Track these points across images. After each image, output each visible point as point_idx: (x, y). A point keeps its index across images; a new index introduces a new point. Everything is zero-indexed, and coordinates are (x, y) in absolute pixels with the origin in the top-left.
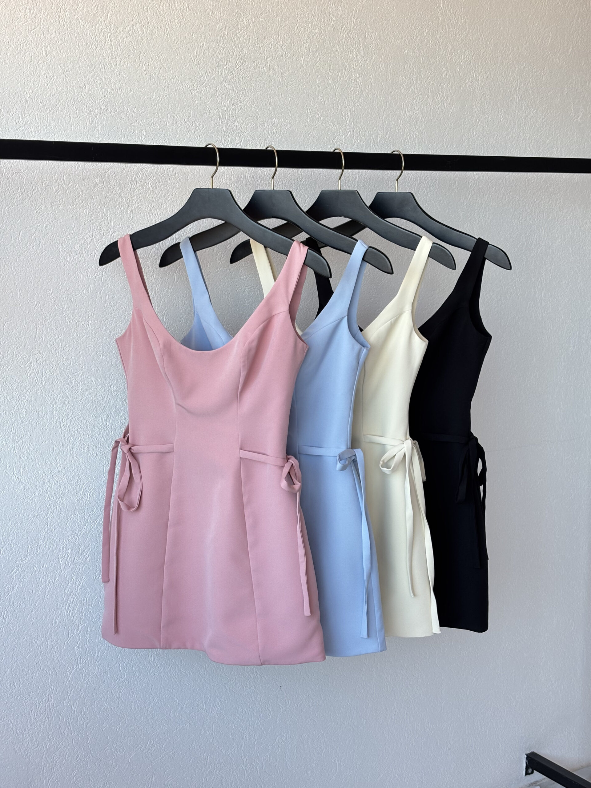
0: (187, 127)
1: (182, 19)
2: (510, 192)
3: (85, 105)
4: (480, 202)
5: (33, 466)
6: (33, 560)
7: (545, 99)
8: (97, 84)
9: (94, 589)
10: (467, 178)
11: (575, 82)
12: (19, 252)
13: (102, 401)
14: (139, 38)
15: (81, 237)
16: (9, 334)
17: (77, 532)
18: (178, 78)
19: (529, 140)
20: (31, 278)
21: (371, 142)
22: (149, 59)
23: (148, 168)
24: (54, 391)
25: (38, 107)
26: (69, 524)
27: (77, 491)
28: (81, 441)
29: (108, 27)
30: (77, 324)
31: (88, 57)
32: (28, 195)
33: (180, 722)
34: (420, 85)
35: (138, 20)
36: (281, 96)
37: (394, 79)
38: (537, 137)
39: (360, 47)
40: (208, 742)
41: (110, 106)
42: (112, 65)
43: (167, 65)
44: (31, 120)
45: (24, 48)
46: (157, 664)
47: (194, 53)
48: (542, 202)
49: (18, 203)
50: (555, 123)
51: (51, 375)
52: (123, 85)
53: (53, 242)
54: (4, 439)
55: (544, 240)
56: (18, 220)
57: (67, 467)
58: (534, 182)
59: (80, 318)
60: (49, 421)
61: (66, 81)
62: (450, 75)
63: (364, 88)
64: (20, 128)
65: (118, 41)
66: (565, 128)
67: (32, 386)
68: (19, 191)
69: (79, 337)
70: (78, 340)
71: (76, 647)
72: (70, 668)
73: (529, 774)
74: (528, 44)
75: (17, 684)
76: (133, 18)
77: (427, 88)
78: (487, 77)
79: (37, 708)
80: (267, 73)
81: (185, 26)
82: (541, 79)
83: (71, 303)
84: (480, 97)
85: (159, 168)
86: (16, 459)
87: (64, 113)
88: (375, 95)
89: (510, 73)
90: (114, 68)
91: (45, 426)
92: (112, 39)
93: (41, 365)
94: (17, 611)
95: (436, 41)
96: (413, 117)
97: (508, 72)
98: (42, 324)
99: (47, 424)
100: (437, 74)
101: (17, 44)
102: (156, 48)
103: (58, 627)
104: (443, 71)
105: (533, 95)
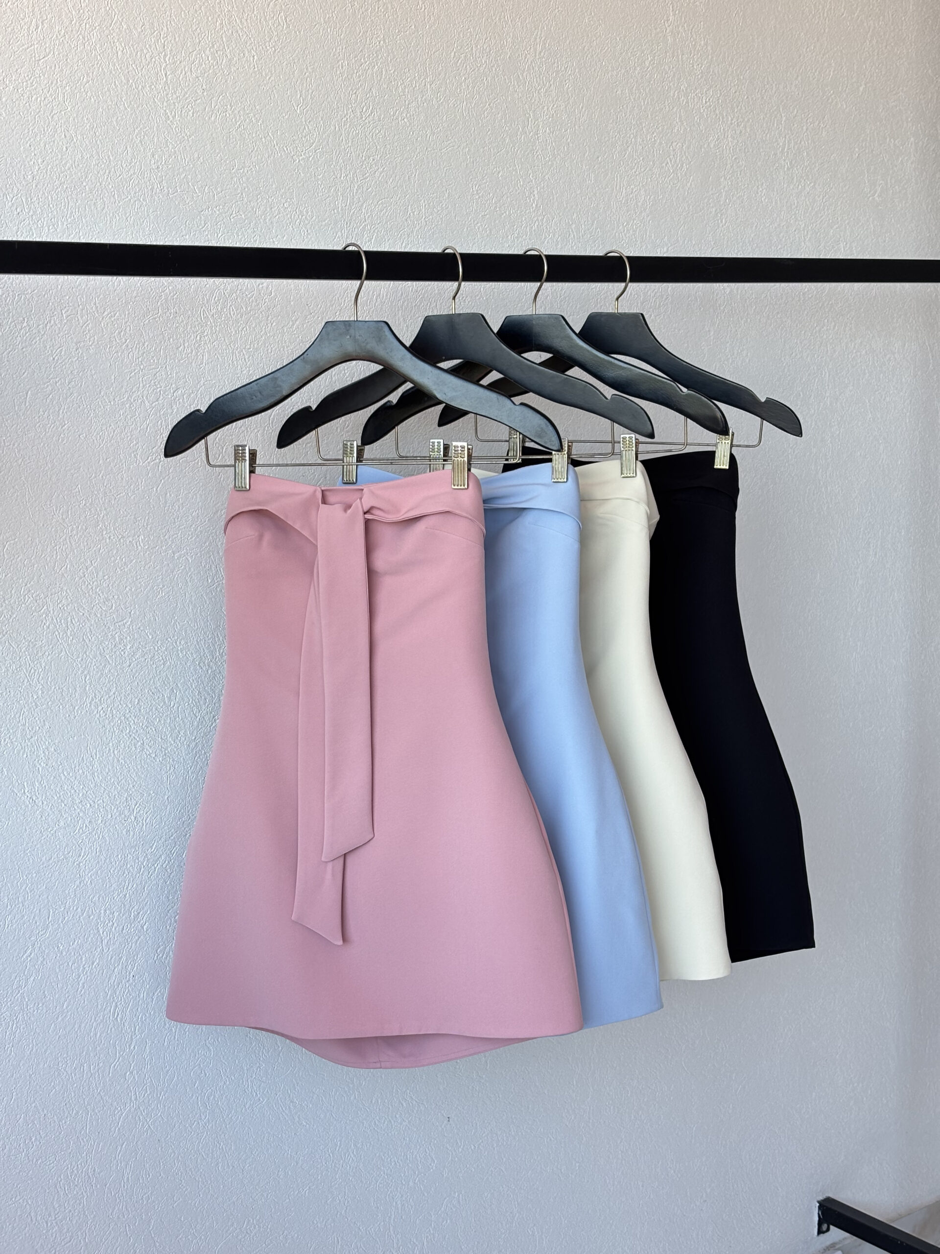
0: (289, 216)
1: (276, 40)
2: (778, 313)
3: (126, 182)
4: (734, 330)
5: (54, 778)
6: (57, 933)
7: (826, 166)
8: (146, 147)
9: (155, 975)
10: (713, 292)
11: (870, 139)
12: (27, 426)
13: (162, 666)
14: (211, 71)
15: (125, 399)
16: (13, 561)
17: (127, 884)
18: (272, 136)
19: (804, 230)
20: (47, 468)
21: (570, 237)
22: (227, 106)
23: (229, 284)
24: (86, 652)
25: (53, 187)
26: (114, 871)
27: (125, 816)
28: (131, 733)
29: (162, 53)
30: (122, 540)
31: (131, 104)
32: (39, 332)
33: (295, 1186)
34: (641, 145)
35: (207, 42)
36: (432, 164)
37: (602, 136)
38: (816, 226)
39: (551, 85)
40: (338, 1216)
41: (167, 183)
42: (168, 117)
43: (255, 116)
44: (43, 208)
45: (28, 89)
46: (256, 1093)
47: (297, 95)
48: (825, 328)
49: (24, 345)
50: (842, 203)
51: (81, 626)
52: (186, 149)
53: (81, 408)
54: (8, 736)
55: (828, 388)
56: (24, 373)
57: (109, 778)
58: (812, 296)
59: (125, 532)
60: (79, 702)
61: (96, 142)
62: (685, 129)
63: (557, 151)
64: (24, 220)
65: (178, 77)
66: (857, 211)
67: (51, 647)
68: (25, 324)
69: (125, 563)
70: (122, 568)
71: (128, 1073)
72: (119, 1109)
73: (824, 1232)
74: (799, 78)
75: (36, 1139)
76: (201, 39)
77: (652, 150)
78: (741, 132)
79: (68, 1177)
80: (410, 128)
81: (281, 52)
82: (820, 134)
83: (111, 507)
84: (730, 163)
85: (246, 284)
86: (27, 767)
87: (93, 195)
88: (575, 161)
89: (773, 125)
90: (171, 121)
91: (74, 710)
92: (168, 73)
93: (64, 610)
94: (33, 1019)
95: (664, 74)
96: (631, 196)
97: (771, 124)
98: (65, 543)
99: (76, 708)
100: (666, 127)
101: (17, 82)
102: (237, 88)
103: (100, 1041)
104: (675, 122)
105: (808, 160)
